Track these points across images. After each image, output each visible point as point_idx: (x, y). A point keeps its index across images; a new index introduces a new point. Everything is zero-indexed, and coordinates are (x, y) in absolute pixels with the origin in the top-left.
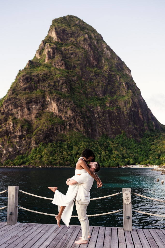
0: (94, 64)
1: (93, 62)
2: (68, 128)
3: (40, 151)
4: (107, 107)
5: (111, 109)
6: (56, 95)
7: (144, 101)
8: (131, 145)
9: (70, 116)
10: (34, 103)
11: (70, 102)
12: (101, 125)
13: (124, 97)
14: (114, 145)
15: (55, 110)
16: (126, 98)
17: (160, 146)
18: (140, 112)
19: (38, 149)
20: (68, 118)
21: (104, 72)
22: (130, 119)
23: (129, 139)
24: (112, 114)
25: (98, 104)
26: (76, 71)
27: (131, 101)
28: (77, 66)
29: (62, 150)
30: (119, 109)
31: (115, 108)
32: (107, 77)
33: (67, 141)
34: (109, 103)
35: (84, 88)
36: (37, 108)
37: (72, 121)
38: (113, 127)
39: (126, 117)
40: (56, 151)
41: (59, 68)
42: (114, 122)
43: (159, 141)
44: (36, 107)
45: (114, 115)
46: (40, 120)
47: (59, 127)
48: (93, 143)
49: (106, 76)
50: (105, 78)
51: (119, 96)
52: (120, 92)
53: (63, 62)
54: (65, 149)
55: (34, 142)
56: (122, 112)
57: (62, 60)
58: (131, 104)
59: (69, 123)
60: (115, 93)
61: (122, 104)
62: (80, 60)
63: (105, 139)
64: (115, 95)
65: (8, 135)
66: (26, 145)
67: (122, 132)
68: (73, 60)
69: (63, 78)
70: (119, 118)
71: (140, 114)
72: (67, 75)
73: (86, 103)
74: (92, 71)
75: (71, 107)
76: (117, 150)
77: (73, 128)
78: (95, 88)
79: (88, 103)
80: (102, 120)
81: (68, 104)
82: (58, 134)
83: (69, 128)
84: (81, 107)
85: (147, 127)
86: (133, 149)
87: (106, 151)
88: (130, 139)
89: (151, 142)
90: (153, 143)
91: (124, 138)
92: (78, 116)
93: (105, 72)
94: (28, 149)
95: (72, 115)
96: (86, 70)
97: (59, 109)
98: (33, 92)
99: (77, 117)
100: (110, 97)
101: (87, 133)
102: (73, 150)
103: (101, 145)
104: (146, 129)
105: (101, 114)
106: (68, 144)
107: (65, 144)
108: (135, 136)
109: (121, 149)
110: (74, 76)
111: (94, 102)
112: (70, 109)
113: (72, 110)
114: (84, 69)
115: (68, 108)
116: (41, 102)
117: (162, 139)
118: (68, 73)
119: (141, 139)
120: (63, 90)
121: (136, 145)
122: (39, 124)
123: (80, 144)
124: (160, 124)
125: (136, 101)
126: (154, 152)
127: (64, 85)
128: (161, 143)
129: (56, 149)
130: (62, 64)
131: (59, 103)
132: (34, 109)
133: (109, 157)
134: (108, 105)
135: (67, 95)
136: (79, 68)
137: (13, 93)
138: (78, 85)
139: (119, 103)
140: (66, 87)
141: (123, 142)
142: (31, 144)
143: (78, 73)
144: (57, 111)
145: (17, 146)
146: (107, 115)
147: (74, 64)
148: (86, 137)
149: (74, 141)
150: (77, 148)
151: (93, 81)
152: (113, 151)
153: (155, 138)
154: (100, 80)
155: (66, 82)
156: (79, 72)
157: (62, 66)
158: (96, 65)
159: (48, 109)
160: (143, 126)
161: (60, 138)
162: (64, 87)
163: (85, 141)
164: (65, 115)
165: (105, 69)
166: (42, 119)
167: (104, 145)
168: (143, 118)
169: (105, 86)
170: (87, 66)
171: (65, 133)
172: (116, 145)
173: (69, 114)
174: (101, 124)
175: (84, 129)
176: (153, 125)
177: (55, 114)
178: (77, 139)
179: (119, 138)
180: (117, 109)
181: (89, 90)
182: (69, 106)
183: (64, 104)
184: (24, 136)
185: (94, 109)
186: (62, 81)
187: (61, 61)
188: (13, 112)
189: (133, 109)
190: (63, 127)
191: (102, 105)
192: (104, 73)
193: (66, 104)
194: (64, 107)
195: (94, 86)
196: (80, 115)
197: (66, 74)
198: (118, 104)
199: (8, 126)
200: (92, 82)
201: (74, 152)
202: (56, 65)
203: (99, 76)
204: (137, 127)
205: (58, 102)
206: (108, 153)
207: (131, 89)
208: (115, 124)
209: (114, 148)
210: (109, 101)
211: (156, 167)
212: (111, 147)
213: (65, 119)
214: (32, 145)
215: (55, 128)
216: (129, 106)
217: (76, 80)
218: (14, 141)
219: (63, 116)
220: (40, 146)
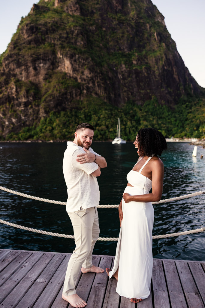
0: (118, 9)
1: (116, 6)
2: (85, 93)
3: (51, 122)
4: (134, 65)
5: (138, 68)
6: (70, 49)
7: (180, 57)
8: (163, 114)
9: (87, 77)
10: (42, 61)
11: (87, 59)
12: (126, 89)
13: (156, 52)
14: (142, 114)
15: (69, 69)
16: (158, 54)
17: (198, 114)
18: (175, 72)
19: (48, 119)
20: (85, 80)
21: (129, 19)
22: (163, 80)
23: (160, 106)
24: (140, 75)
25: (123, 62)
26: (94, 19)
27: (164, 57)
28: (96, 11)
29: (78, 120)
30: (149, 68)
31: (144, 67)
32: (134, 26)
33: (84, 109)
34: (136, 61)
35: (105, 40)
36: (46, 67)
37: (90, 84)
38: (142, 91)
39: (157, 78)
40: (70, 121)
41: (73, 14)
42: (142, 85)
43: (198, 107)
44: (44, 65)
45: (143, 75)
46: (49, 82)
47: (74, 92)
48: (116, 111)
49: (133, 24)
50: (132, 27)
51: (150, 50)
52: (150, 45)
53: (77, 6)
54: (82, 120)
55: (43, 111)
56: (152, 71)
57: (76, 3)
58: (164, 62)
59: (86, 86)
60: (144, 47)
61: (152, 61)
62: (100, 3)
63: (131, 106)
64: (144, 50)
65: (10, 102)
66: (33, 114)
67: (153, 97)
68: (91, 3)
69: (78, 28)
70: (148, 80)
71: (175, 75)
72: (83, 24)
73: (107, 61)
74: (115, 18)
75: (89, 65)
76: (146, 120)
77: (91, 92)
78: (119, 41)
79: (110, 60)
80: (127, 82)
81: (84, 61)
82: (73, 101)
83: (87, 93)
84: (102, 66)
85: (183, 91)
86: (166, 119)
87: (133, 122)
88: (162, 106)
89: (188, 110)
90: (190, 110)
91: (155, 105)
92: (97, 77)
93: (131, 19)
94: (36, 119)
95: (89, 76)
96: (107, 16)
97: (73, 68)
98: (39, 45)
99: (96, 79)
100: (137, 53)
101: (109, 98)
102: (92, 120)
103: (126, 114)
104: (182, 93)
105: (126, 74)
106: (85, 113)
107: (82, 112)
108: (168, 102)
109: (151, 119)
110: (92, 25)
111: (118, 59)
112: (87, 68)
113: (90, 69)
114: (105, 15)
115: (85, 67)
116: (50, 59)
117: (202, 105)
118: (84, 20)
119: (175, 107)
120: (78, 44)
121: (169, 113)
122: (49, 88)
123: (100, 112)
124: (200, 88)
125: (170, 58)
126: (192, 121)
127: (80, 37)
128: (200, 111)
129: (70, 119)
130: (77, 9)
132: (42, 68)
133: (137, 128)
134: (135, 62)
135: (83, 50)
136: (98, 14)
137: (15, 48)
138: (98, 37)
139: (149, 59)
140: (82, 40)
141: (153, 110)
142: (39, 113)
143: (96, 21)
144: (72, 71)
145: (22, 115)
146: (134, 76)
147: (91, 8)
148: (108, 104)
149: (93, 109)
150: (96, 118)
151: (116, 31)
152: (141, 122)
153: (193, 104)
154: (125, 30)
155: (81, 33)
156: (98, 19)
157: (77, 11)
158: (120, 10)
159: (59, 68)
160: (178, 89)
161: (75, 106)
162: (79, 39)
163: (106, 109)
164: (81, 76)
165: (132, 15)
166: (52, 81)
167: (130, 114)
168: (179, 79)
169: (132, 37)
170: (109, 11)
171: (82, 99)
172: (145, 114)
173: (86, 75)
174: (126, 87)
175: (105, 94)
176: (190, 89)
177: (68, 75)
178: (97, 107)
179: (149, 105)
180: (146, 68)
181: (111, 43)
182: (86, 65)
183: (80, 62)
184: (30, 103)
185: (118, 69)
186: (76, 32)
187: (75, 5)
188: (15, 73)
189: (166, 67)
190: (78, 92)
191: (127, 62)
192: (130, 21)
193: (82, 61)
194: (80, 66)
195: (117, 38)
196: (100, 76)
197: (81, 22)
198: (148, 61)
199: (10, 90)
200: (116, 33)
201: (93, 123)
202: (69, 11)
203: (124, 24)
204: (171, 90)
205: (72, 59)
206: (134, 124)
207: (164, 42)
208: (143, 87)
209: (142, 117)
210: (137, 58)
211: (194, 140)
212: (139, 116)
213: (82, 80)
214: (41, 114)
215: (69, 93)
216: (161, 63)
217: (95, 30)
218: (18, 109)
219: (78, 77)
220: (51, 116)
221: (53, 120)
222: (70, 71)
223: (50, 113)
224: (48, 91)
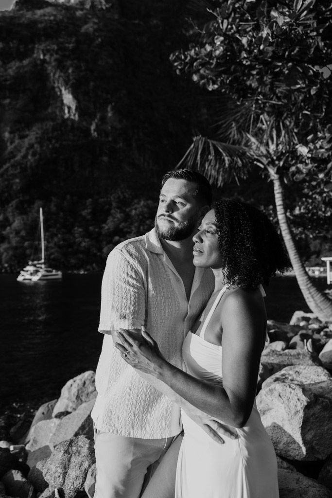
2: (104, 162)
3: (5, 224)
9: (112, 127)
10: (7, 93)
11: (116, 91)
15: (71, 111)
36: (18, 106)
37: (119, 143)
44: (14, 102)
46: (22, 137)
47: (77, 158)
59: (108, 147)
77: (121, 161)
81: (109, 96)
82: (72, 178)
83: (110, 162)
92: (138, 128)
95: (119, 126)
97: (80, 109)
98: (9, 63)
99: (134, 133)
116: (30, 90)
120: (100, 62)
122: (17, 149)
123: (134, 204)
131: (82, 92)
132: (7, 108)
143: (153, 29)
149: (119, 198)
159: (50, 110)
162: (105, 54)
164: (98, 126)
166: (26, 136)
171: (96, 175)
185: (190, 116)
190: (88, 159)
193: (104, 96)
194: (98, 105)
196: (145, 128)
219: (93, 127)
220: (10, 210)
221: (11, 219)
222: (74, 115)
223: (10, 205)
224: (14, 156)
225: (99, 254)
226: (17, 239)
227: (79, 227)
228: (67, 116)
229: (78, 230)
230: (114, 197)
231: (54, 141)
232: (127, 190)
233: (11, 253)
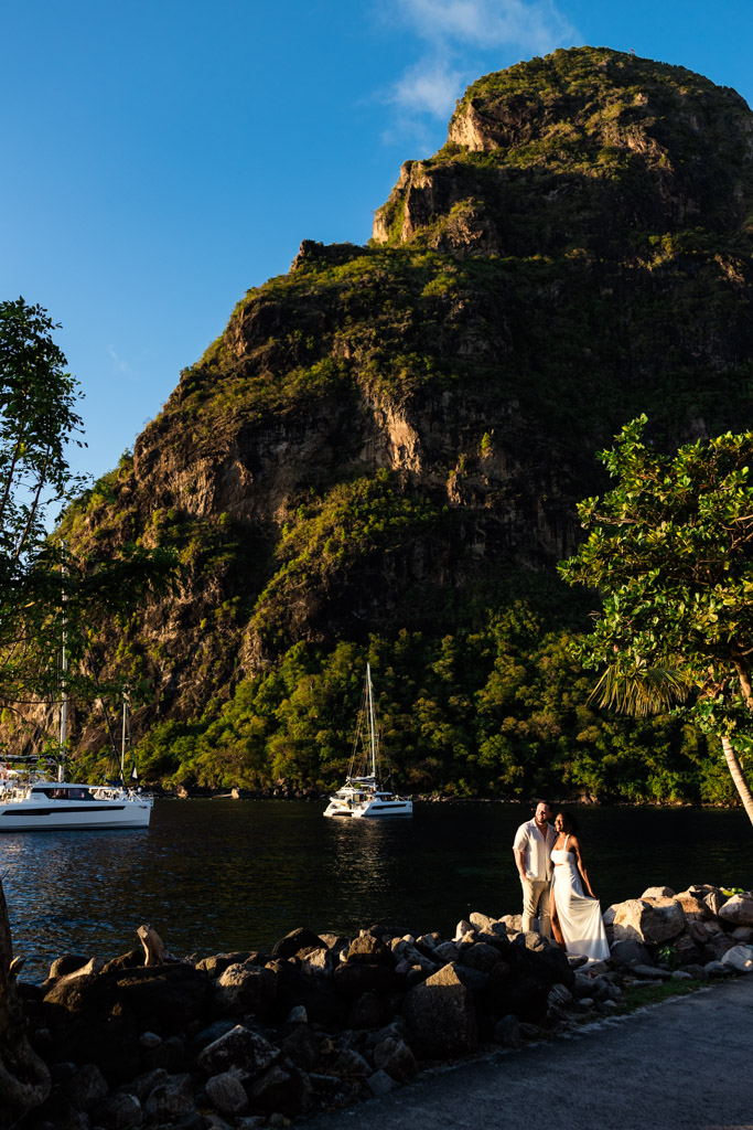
0: (682, 216)
1: (674, 206)
2: (478, 555)
3: (278, 693)
9: (492, 480)
10: (283, 431)
11: (498, 403)
15: (406, 455)
19: (270, 681)
20: (482, 496)
25: (693, 408)
26: (561, 260)
28: (575, 233)
35: (608, 332)
36: (303, 454)
37: (508, 512)
41: (467, 256)
44: (296, 448)
46: (310, 515)
47: (419, 550)
53: (487, 223)
55: (257, 643)
57: (480, 218)
59: (484, 521)
66: (210, 659)
77: (513, 551)
78: (679, 326)
81: (483, 417)
82: (410, 592)
83: (489, 554)
94: (222, 682)
95: (506, 476)
97: (424, 448)
98: (285, 374)
99: (540, 489)
106: (460, 648)
110: (545, 281)
112: (492, 441)
115: (485, 440)
116: (325, 421)
118: (511, 269)
120: (462, 351)
122: (301, 540)
127: (472, 326)
130: (484, 236)
131: (427, 414)
132: (282, 462)
135: (482, 370)
138: (572, 323)
140: (484, 335)
142: (239, 655)
143: (572, 268)
144: (418, 462)
145: (165, 667)
155: (484, 310)
156: (580, 261)
157: (483, 243)
159: (363, 457)
162: (470, 332)
164: (460, 480)
166: (320, 511)
170: (634, 226)
171: (460, 583)
173: (487, 472)
177: (403, 478)
182: (487, 429)
183: (457, 420)
184: (208, 610)
186: (459, 308)
187: (477, 223)
188: (171, 488)
190: (444, 550)
191: (720, 409)
192: (741, 245)
193: (473, 416)
194: (461, 438)
200: (663, 298)
202: (451, 247)
203: (708, 261)
205: (421, 413)
213: (467, 497)
214: (246, 658)
215: (390, 554)
217: (559, 297)
218: (155, 641)
219: (450, 484)
220: (286, 664)
221: (289, 682)
222: (413, 461)
223: (288, 654)
224: (296, 555)
225: (471, 757)
226: (303, 725)
227: (427, 697)
228: (396, 465)
229: (424, 705)
230: (500, 629)
231: (372, 518)
232: (530, 614)
233: (290, 754)
